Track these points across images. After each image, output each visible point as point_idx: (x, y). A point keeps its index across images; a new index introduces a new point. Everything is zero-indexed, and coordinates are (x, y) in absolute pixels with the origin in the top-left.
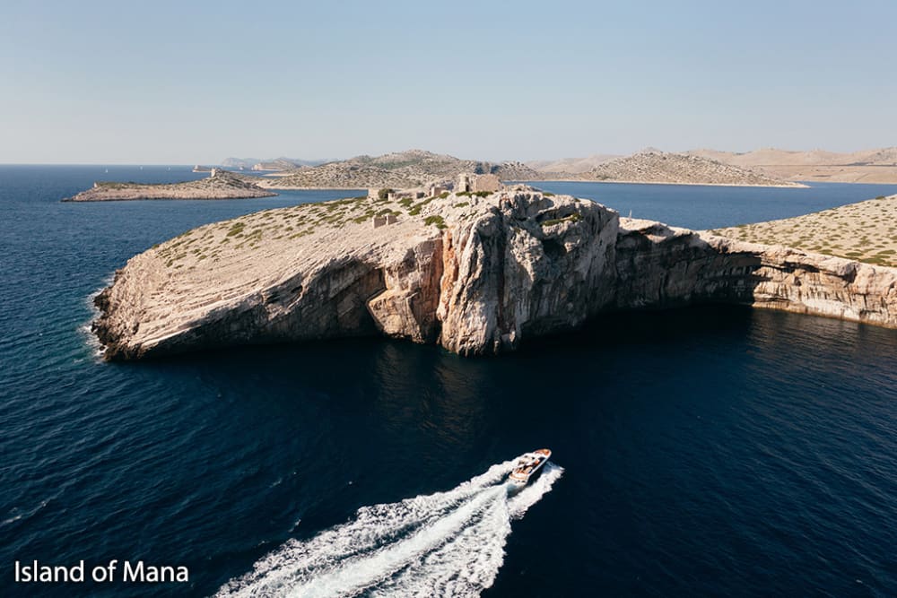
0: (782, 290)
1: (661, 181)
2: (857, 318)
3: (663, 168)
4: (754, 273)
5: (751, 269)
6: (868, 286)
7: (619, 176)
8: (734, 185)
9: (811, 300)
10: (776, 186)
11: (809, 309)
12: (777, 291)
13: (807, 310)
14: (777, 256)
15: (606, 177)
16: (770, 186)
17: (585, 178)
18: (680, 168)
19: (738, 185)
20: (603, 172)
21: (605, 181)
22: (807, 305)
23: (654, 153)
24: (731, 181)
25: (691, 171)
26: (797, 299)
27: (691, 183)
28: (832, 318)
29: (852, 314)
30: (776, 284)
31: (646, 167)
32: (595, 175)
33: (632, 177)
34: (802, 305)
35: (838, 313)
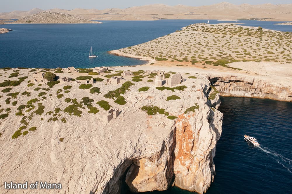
0: (223, 89)
1: (52, 22)
2: (250, 96)
3: (52, 17)
4: (214, 84)
5: (213, 83)
6: (258, 86)
7: (35, 21)
8: (79, 23)
9: (233, 91)
10: (92, 23)
11: (232, 95)
12: (221, 90)
13: (231, 95)
14: (227, 78)
15: (30, 22)
16: (91, 23)
17: (22, 22)
18: (58, 18)
19: (80, 23)
20: (28, 19)
21: (30, 23)
22: (231, 93)
23: (46, 11)
24: (77, 22)
25: (62, 18)
26: (228, 91)
27: (64, 23)
28: (241, 97)
29: (248, 95)
30: (221, 87)
31: (45, 17)
32: (25, 21)
33: (41, 21)
34: (229, 93)
35: (242, 95)
